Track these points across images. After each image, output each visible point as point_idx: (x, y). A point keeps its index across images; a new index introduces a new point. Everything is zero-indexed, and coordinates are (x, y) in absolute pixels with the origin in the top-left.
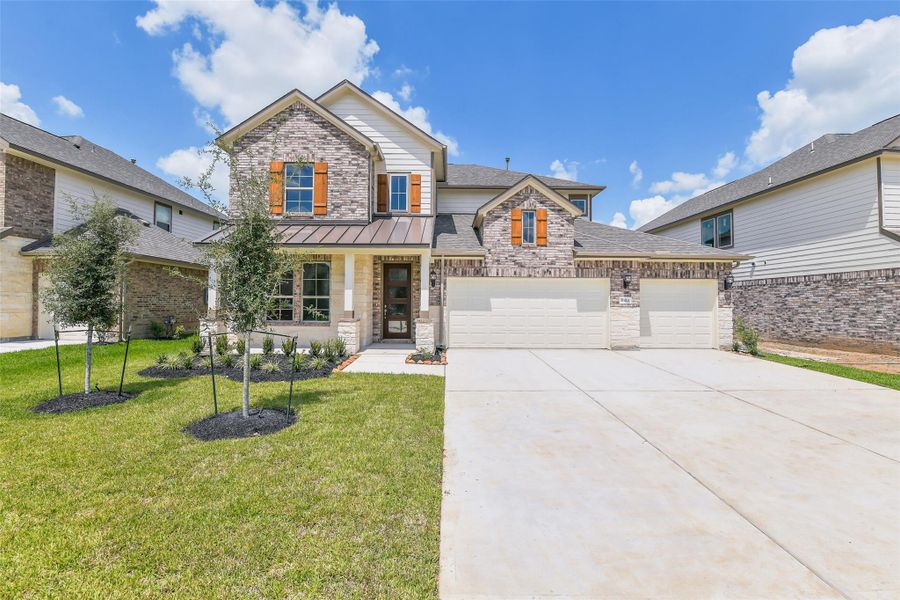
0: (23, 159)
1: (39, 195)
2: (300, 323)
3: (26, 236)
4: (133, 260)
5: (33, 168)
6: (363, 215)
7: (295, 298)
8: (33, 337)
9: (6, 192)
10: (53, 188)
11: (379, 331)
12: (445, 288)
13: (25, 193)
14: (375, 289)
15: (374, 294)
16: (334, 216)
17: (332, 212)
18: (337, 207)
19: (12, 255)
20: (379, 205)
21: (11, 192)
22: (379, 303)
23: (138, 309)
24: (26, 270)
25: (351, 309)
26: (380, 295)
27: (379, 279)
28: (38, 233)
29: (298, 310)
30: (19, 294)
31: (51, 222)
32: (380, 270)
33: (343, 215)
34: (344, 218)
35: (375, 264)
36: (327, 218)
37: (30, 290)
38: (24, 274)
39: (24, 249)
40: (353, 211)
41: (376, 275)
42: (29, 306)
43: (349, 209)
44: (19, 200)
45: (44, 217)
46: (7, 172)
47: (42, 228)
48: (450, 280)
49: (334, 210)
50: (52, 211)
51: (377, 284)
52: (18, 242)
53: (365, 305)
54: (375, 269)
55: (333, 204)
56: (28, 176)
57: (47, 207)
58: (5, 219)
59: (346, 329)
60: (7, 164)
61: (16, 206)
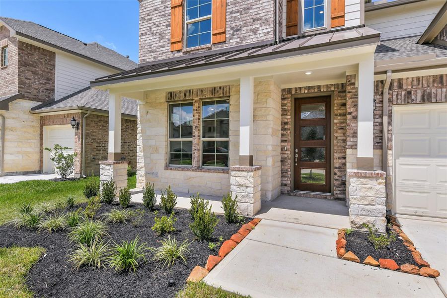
0: (31, 45)
1: (44, 71)
2: (199, 169)
3: (35, 100)
4: (89, 112)
5: (39, 52)
6: (268, 33)
7: (195, 140)
8: (40, 172)
9: (19, 68)
10: (54, 66)
11: (288, 181)
12: (389, 123)
13: (34, 69)
14: (283, 129)
15: (283, 135)
16: (233, 43)
17: (231, 39)
18: (237, 30)
19: (25, 113)
20: (288, 27)
21: (23, 68)
22: (288, 146)
23: (97, 152)
24: (35, 124)
25: (248, 154)
26: (290, 137)
27: (289, 117)
28: (44, 98)
29: (197, 154)
30: (29, 141)
31: (53, 90)
32: (289, 105)
33: (244, 38)
34: (244, 43)
35: (283, 99)
36: (226, 47)
37: (38, 138)
38: (33, 126)
39: (33, 109)
40: (255, 32)
41: (284, 112)
42: (38, 150)
43: (251, 31)
44: (29, 74)
45: (48, 86)
46: (19, 54)
47: (46, 94)
48: (397, 110)
49: (233, 35)
50: (54, 83)
51: (286, 123)
52: (29, 104)
53: (270, 148)
54: (283, 105)
55: (232, 28)
56: (35, 57)
57: (50, 79)
58: (19, 87)
59: (241, 181)
60: (19, 49)
61: (26, 78)
